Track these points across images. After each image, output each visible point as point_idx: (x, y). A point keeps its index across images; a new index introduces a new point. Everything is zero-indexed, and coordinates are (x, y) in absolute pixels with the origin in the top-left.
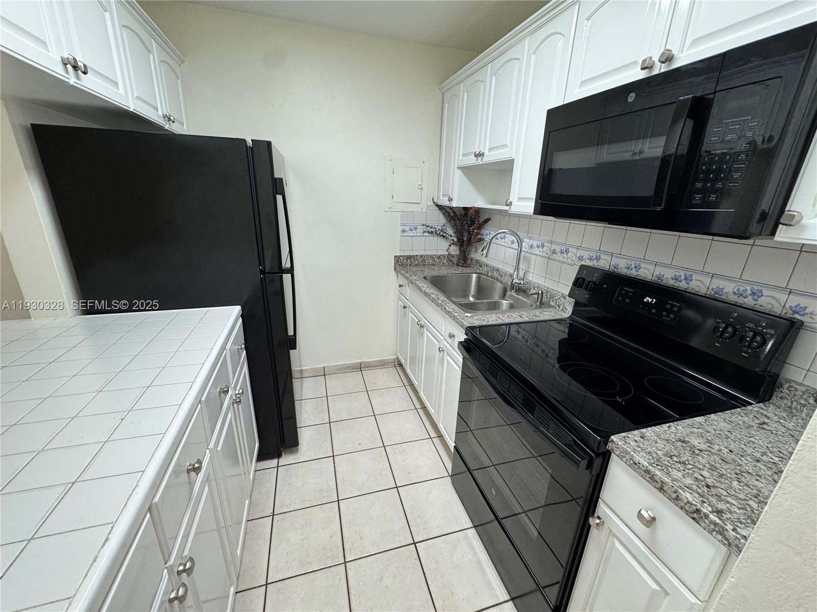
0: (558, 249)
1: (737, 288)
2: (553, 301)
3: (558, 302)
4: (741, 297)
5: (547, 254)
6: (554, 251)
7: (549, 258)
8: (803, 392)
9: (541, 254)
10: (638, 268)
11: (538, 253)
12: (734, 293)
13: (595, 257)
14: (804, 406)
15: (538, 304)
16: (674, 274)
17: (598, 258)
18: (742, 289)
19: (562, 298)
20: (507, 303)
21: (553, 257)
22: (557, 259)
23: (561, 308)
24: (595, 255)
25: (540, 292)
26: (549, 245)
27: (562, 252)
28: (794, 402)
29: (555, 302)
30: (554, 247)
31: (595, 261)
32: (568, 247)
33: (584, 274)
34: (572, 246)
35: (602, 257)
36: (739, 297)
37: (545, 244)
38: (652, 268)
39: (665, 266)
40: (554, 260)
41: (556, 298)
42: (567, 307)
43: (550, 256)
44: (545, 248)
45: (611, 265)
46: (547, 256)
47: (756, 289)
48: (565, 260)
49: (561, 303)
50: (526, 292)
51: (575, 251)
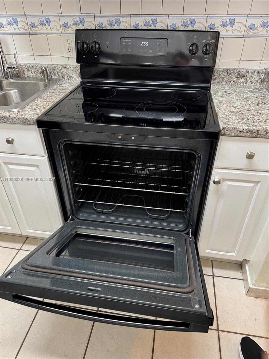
0: (36, 21)
1: (183, 21)
2: (55, 74)
3: (60, 74)
4: (186, 27)
5: (26, 30)
6: (33, 25)
7: (30, 34)
8: (222, 71)
9: (17, 31)
10: (118, 22)
11: (12, 31)
12: (182, 25)
13: (79, 21)
14: (224, 78)
15: (46, 81)
16: (145, 21)
17: (83, 21)
18: (185, 21)
19: (63, 69)
20: (15, 92)
21: (34, 31)
22: (40, 32)
23: (66, 79)
24: (78, 20)
25: (44, 69)
26: (23, 19)
27: (42, 24)
28: (220, 79)
29: (57, 75)
30: (30, 20)
31: (80, 25)
32: (47, 17)
33: (83, 38)
34: (53, 15)
35: (86, 19)
36: (185, 27)
37: (18, 19)
38: (128, 20)
39: (137, 16)
40: (36, 34)
41: (57, 70)
42: (71, 75)
43: (31, 31)
44: (20, 24)
45: (96, 25)
46: (25, 31)
47: (192, 19)
48: (50, 31)
49: (64, 73)
50: (19, 76)
51: (56, 19)
